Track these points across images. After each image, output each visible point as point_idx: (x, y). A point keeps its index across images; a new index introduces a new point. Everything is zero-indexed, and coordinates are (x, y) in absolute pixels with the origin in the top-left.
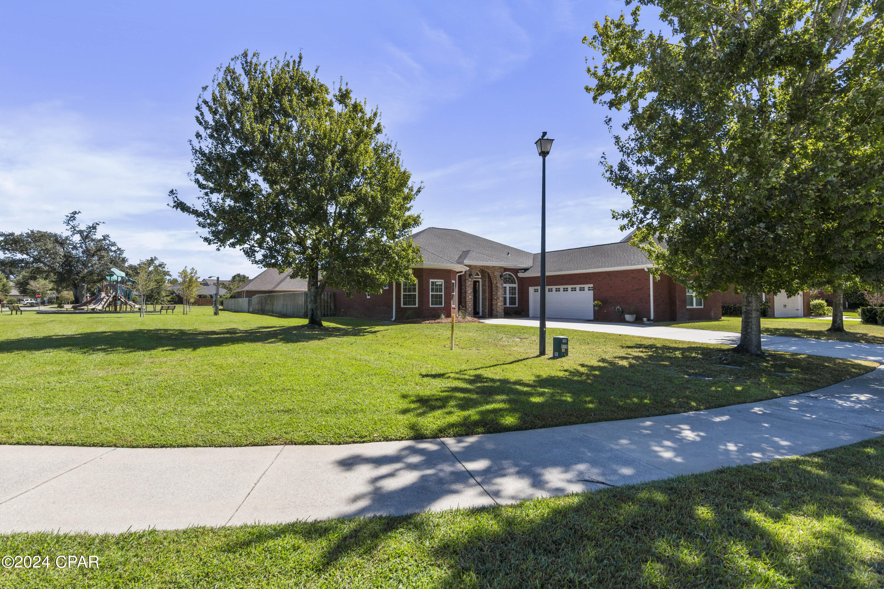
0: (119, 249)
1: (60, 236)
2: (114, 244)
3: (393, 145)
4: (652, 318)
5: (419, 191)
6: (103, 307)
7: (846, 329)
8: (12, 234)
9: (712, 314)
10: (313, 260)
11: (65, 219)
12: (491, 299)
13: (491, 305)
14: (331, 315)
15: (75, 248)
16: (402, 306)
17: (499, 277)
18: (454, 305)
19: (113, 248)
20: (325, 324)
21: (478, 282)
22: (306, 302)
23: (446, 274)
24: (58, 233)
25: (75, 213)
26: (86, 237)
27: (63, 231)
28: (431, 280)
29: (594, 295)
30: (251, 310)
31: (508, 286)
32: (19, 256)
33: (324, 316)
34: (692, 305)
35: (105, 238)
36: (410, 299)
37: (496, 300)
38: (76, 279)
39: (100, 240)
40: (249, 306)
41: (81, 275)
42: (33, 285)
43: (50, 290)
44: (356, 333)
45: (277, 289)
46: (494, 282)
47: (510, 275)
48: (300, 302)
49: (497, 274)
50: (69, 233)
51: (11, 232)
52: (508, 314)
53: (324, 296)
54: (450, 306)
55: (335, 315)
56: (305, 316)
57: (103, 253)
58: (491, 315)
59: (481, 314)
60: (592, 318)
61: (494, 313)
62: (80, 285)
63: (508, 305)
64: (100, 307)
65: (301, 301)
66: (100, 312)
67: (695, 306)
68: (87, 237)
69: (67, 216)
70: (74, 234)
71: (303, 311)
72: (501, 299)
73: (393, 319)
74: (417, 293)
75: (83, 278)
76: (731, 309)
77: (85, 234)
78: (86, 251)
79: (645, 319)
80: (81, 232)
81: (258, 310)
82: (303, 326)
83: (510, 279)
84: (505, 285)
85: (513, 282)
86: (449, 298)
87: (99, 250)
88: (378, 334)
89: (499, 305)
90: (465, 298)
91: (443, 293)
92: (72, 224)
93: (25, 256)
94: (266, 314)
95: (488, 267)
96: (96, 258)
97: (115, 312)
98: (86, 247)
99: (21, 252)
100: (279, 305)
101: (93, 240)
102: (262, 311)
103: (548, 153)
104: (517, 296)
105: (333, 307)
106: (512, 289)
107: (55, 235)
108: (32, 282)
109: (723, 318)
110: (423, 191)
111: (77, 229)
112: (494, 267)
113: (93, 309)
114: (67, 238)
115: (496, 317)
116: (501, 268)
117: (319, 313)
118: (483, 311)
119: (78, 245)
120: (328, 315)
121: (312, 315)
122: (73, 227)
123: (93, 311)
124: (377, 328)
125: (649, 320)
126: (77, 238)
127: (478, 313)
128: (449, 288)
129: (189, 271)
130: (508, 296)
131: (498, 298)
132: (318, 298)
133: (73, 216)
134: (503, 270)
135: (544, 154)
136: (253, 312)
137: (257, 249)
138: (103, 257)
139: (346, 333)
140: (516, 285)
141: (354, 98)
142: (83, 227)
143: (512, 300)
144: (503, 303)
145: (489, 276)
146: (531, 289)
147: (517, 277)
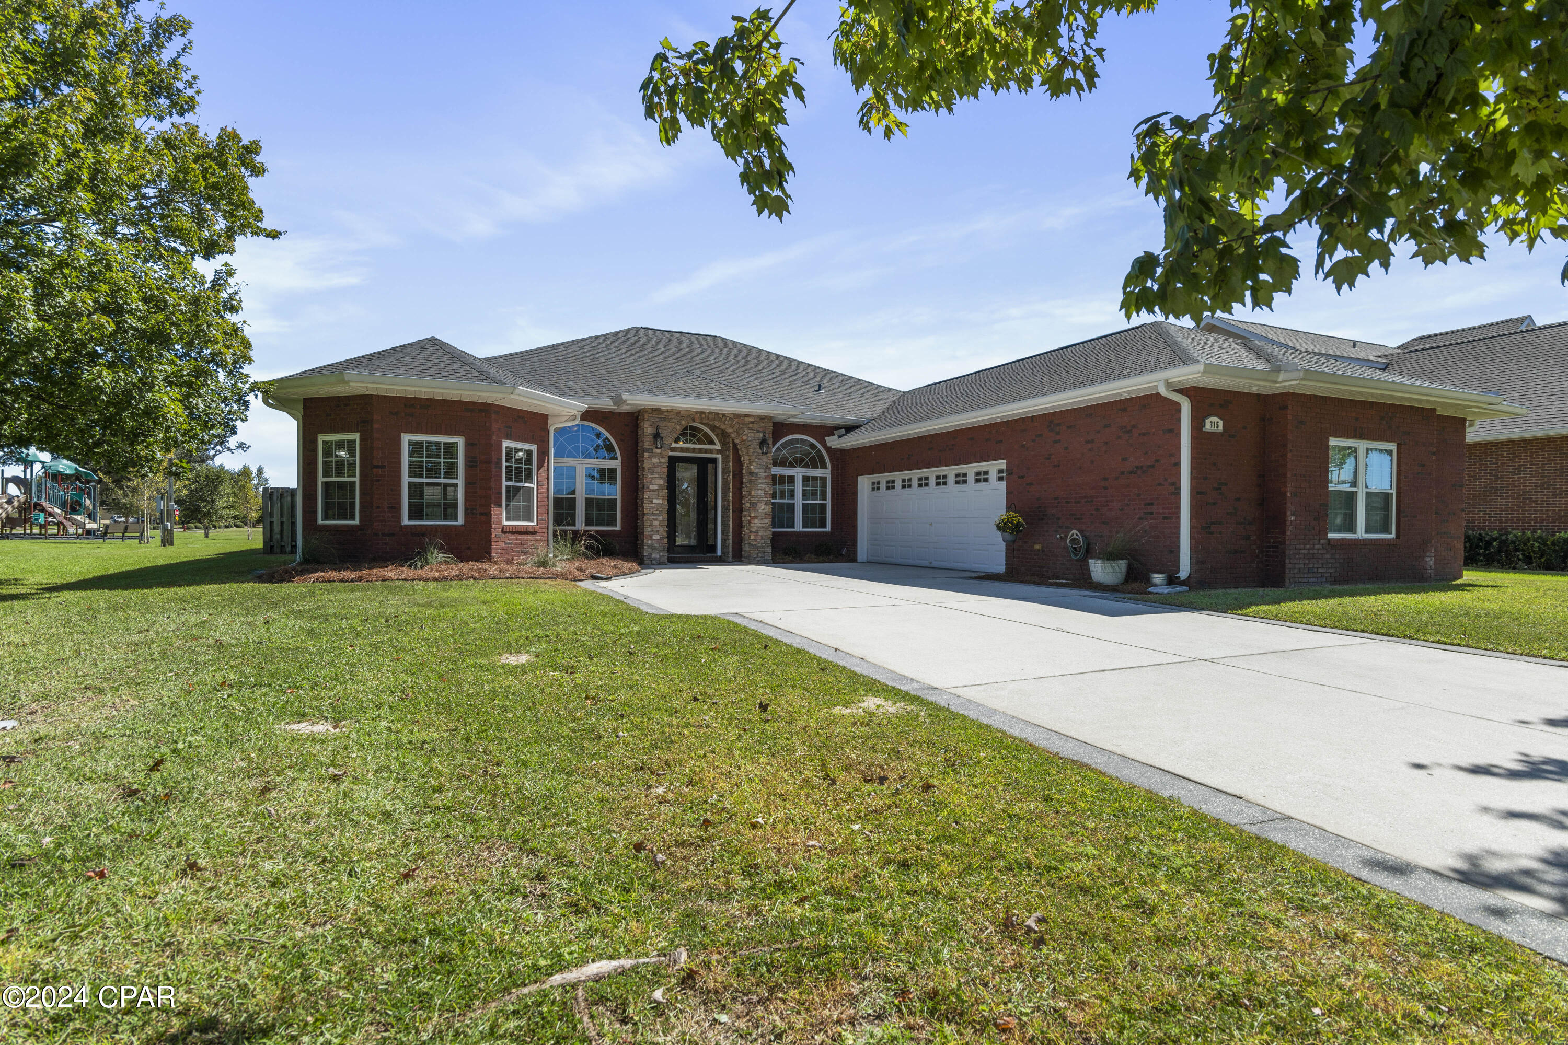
9: (1430, 560)
12: (739, 511)
17: (756, 444)
21: (714, 461)
29: (1009, 493)
31: (796, 473)
34: (1351, 528)
37: (750, 511)
46: (745, 459)
47: (813, 446)
49: (751, 436)
52: (788, 554)
58: (739, 556)
59: (719, 553)
60: (1002, 569)
61: (748, 549)
67: (1361, 533)
76: (1488, 544)
79: (1158, 578)
83: (803, 451)
84: (781, 470)
85: (816, 462)
89: (763, 523)
104: (828, 502)
106: (816, 485)
109: (1469, 576)
112: (739, 416)
116: (762, 419)
118: (723, 543)
125: (1172, 580)
127: (713, 548)
130: (796, 501)
131: (754, 506)
134: (771, 426)
140: (827, 473)
143: (813, 515)
144: (774, 524)
145: (735, 445)
146: (864, 483)
147: (829, 450)
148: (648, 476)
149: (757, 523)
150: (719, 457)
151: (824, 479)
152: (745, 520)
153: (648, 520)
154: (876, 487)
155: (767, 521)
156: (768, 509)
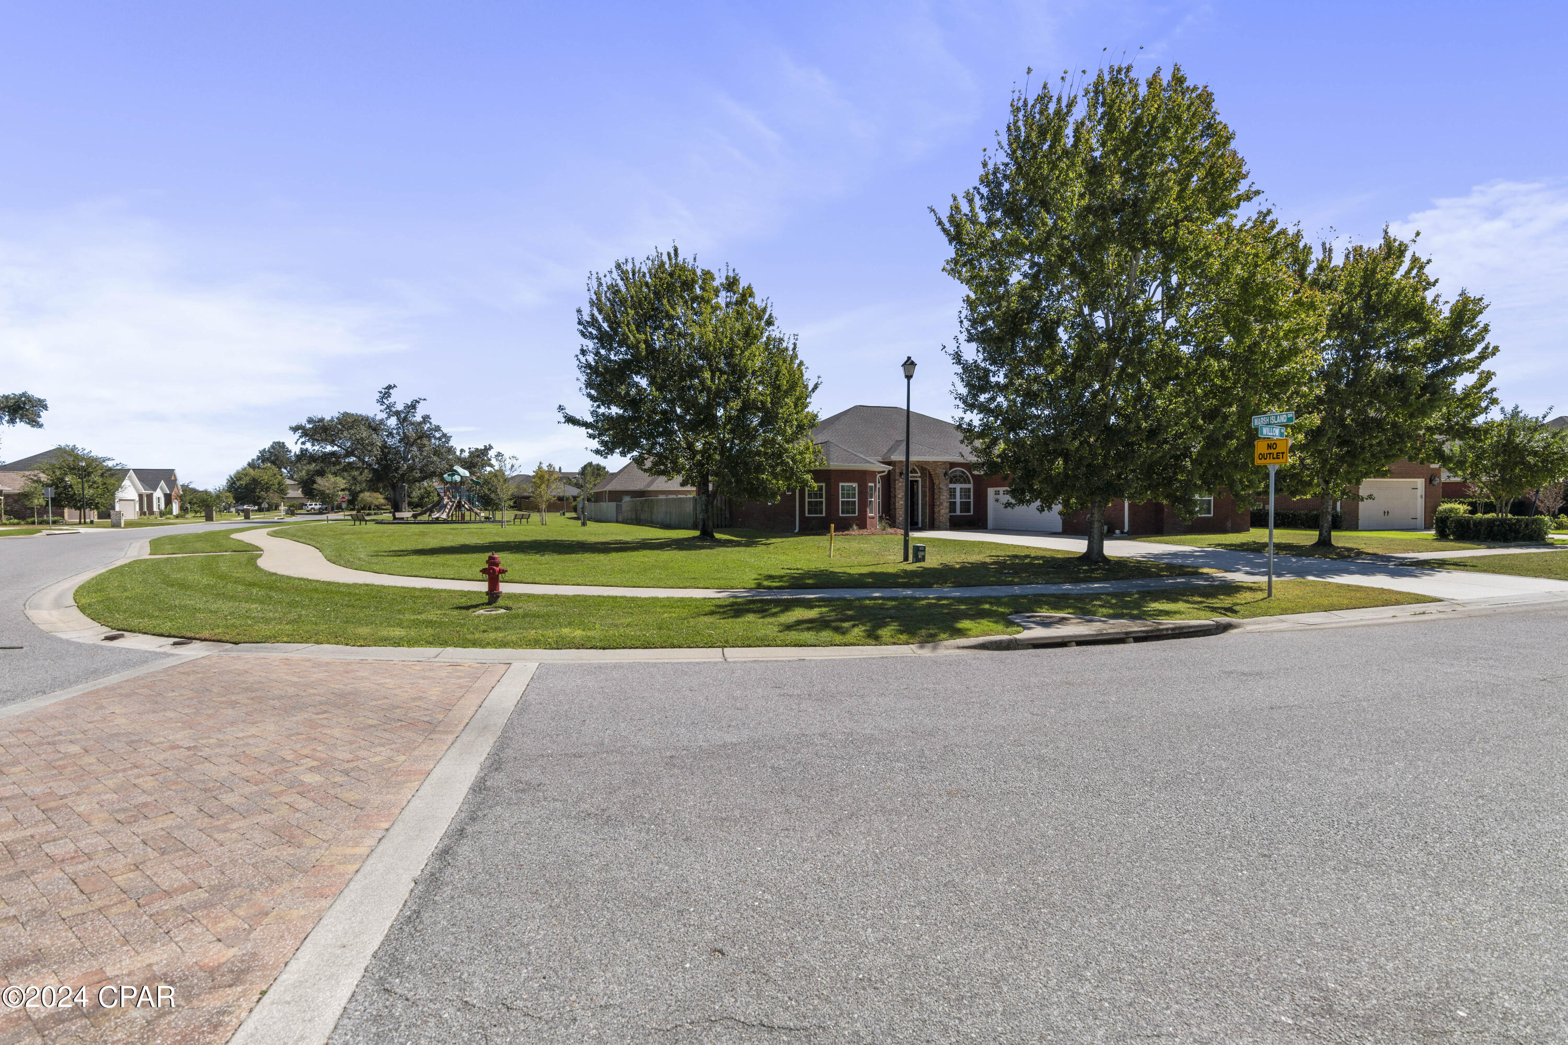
0: (444, 435)
1: (374, 420)
2: (438, 429)
3: (786, 339)
4: (1126, 529)
5: (816, 387)
6: (448, 515)
7: (1334, 542)
8: (322, 420)
10: (703, 465)
11: (378, 396)
12: (932, 506)
13: (932, 513)
14: (726, 527)
15: (391, 434)
16: (807, 515)
17: (942, 475)
18: (873, 513)
19: (437, 435)
20: (718, 536)
21: (917, 481)
22: (695, 509)
23: (862, 477)
24: (371, 415)
25: (390, 387)
26: (404, 417)
27: (375, 411)
28: (841, 484)
30: (620, 519)
31: (958, 487)
32: (329, 448)
33: (718, 526)
35: (426, 418)
36: (815, 507)
37: (939, 506)
38: (395, 477)
39: (420, 423)
40: (617, 513)
41: (400, 472)
42: (322, 483)
43: (343, 490)
44: (747, 545)
45: (651, 489)
46: (936, 482)
47: (963, 472)
48: (688, 510)
49: (941, 471)
50: (384, 415)
51: (320, 417)
52: (956, 524)
53: (718, 502)
54: (866, 515)
55: (730, 526)
56: (695, 528)
57: (425, 441)
58: (932, 527)
59: (920, 525)
60: (1061, 530)
61: (937, 523)
62: (399, 485)
63: (958, 513)
64: (444, 516)
65: (689, 507)
66: (445, 522)
68: (405, 419)
69: (381, 392)
70: (389, 417)
71: (692, 521)
72: (946, 504)
73: (797, 530)
74: (824, 500)
75: (403, 475)
77: (403, 415)
78: (405, 439)
79: (1117, 531)
80: (397, 413)
81: (632, 519)
82: (694, 538)
83: (961, 477)
84: (951, 486)
85: (966, 481)
86: (864, 504)
87: (420, 438)
88: (772, 547)
89: (943, 512)
90: (895, 503)
91: (856, 499)
92: (387, 403)
93: (336, 448)
94: (643, 525)
95: (927, 463)
96: (415, 449)
97: (463, 521)
98: (404, 433)
99: (333, 443)
100: (660, 513)
101: (412, 424)
102: (637, 521)
103: (911, 376)
104: (973, 501)
105: (728, 516)
106: (966, 492)
107: (367, 418)
108: (319, 480)
110: (820, 387)
111: (394, 410)
112: (934, 462)
113: (437, 518)
114: (382, 422)
115: (939, 529)
116: (945, 463)
117: (711, 524)
118: (923, 521)
119: (395, 432)
120: (722, 527)
121: (704, 525)
122: (388, 407)
123: (437, 521)
124: (773, 540)
126: (393, 422)
127: (917, 524)
128: (864, 494)
129: (545, 468)
130: (958, 500)
131: (941, 504)
132: (710, 507)
133: (386, 392)
134: (948, 466)
135: (909, 377)
136: (625, 522)
137: (646, 456)
138: (424, 446)
139: (738, 544)
140: (971, 486)
141: (743, 284)
142: (400, 407)
143: (965, 506)
144: (950, 512)
145: (930, 475)
146: (991, 491)
147: (973, 475)
148: (897, 491)
149: (943, 511)
150: (920, 479)
151: (969, 489)
152: (936, 510)
153: (898, 510)
154: (997, 493)
155: (947, 510)
156: (948, 505)
